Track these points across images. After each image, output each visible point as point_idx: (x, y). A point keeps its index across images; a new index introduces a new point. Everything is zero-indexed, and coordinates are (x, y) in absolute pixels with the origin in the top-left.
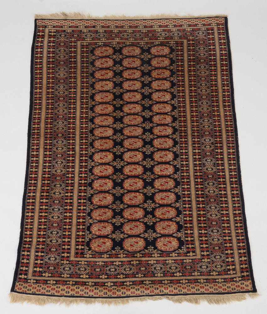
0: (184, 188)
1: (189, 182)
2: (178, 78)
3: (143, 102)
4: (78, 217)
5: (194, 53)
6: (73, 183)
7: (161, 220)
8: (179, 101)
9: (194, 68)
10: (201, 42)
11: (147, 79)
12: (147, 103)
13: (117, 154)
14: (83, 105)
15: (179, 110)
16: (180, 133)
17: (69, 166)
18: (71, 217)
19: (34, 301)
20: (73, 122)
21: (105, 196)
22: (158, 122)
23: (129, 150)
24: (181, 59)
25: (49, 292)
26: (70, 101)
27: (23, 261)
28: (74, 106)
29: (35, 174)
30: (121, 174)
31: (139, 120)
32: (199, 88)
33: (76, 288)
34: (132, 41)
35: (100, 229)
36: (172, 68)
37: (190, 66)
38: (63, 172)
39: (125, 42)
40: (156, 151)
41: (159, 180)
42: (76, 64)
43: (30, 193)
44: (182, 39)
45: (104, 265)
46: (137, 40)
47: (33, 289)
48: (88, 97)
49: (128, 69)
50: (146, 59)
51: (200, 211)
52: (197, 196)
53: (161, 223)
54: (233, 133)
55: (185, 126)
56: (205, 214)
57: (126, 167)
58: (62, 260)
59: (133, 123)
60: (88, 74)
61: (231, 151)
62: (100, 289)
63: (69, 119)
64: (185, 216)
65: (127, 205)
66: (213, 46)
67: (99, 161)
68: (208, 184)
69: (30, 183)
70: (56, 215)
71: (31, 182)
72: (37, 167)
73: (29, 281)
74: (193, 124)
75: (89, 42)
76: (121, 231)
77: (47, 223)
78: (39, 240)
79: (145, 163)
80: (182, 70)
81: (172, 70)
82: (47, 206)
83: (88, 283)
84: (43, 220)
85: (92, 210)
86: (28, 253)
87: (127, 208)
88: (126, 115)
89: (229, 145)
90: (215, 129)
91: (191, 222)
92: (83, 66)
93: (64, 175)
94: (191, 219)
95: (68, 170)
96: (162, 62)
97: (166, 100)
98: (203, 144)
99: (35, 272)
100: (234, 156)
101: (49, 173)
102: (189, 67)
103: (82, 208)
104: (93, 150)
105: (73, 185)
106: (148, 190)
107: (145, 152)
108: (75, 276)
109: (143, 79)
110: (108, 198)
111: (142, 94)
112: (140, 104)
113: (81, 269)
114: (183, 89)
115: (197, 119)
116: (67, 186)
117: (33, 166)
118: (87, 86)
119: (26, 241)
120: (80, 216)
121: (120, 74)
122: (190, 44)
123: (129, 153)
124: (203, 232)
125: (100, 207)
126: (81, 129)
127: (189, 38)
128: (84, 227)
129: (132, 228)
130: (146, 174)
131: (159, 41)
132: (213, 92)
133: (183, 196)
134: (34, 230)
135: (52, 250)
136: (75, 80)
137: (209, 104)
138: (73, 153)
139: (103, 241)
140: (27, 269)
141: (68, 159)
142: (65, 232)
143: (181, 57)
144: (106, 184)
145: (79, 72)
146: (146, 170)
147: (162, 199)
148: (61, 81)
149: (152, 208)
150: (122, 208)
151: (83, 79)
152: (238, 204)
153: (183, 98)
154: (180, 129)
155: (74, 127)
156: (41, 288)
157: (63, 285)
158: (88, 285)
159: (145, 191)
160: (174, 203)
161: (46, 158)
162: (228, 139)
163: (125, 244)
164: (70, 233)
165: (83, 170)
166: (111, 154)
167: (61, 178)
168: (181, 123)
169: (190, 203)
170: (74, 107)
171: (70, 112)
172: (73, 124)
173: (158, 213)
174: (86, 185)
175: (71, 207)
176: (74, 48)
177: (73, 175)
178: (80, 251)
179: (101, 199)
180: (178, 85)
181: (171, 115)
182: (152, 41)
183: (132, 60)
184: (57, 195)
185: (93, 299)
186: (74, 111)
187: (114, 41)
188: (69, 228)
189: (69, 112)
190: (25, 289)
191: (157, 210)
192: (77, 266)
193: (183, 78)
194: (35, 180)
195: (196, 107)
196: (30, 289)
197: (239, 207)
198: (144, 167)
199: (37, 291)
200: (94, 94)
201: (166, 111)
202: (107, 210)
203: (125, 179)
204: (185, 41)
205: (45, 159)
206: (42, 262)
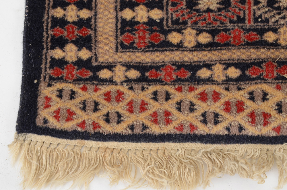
25: (216, 123)
73: (104, 74)
156: (170, 106)
190: (90, 117)
196: (119, 115)
199: (156, 122)
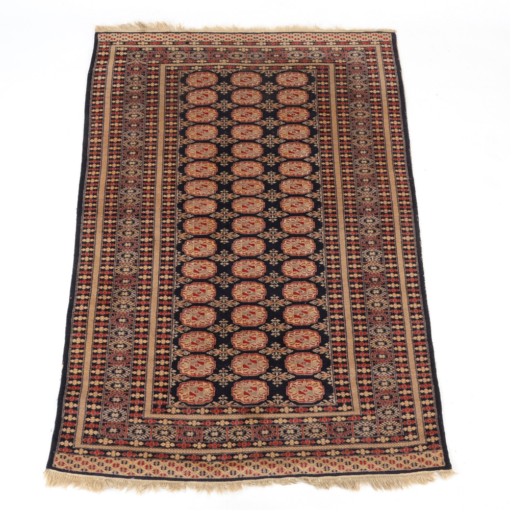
0: (332, 299)
1: (340, 289)
2: (321, 122)
3: (265, 159)
4: (158, 346)
5: (345, 84)
6: (149, 290)
7: (295, 351)
8: (322, 157)
9: (347, 107)
10: (356, 68)
11: (271, 123)
12: (271, 160)
13: (222, 242)
14: (167, 162)
15: (323, 173)
16: (325, 209)
17: (143, 261)
18: (145, 347)
19: (84, 484)
20: (151, 190)
21: (202, 312)
22: (289, 192)
23: (242, 236)
24: (325, 93)
25: (110, 470)
26: (146, 156)
27: (66, 418)
28: (153, 164)
29: (87, 275)
30: (229, 276)
31: (259, 187)
32: (354, 138)
33: (155, 465)
34: (248, 65)
35: (194, 365)
36: (311, 105)
37: (339, 103)
38: (134, 272)
39: (235, 66)
40: (286, 238)
41: (292, 285)
42: (157, 99)
43: (79, 305)
44: (326, 63)
45: (201, 425)
46: (256, 63)
47: (83, 464)
48: (175, 150)
49: (240, 106)
50: (269, 92)
51: (358, 336)
52: (354, 312)
53: (295, 356)
54: (410, 209)
55: (334, 198)
56: (367, 341)
57: (236, 264)
58: (130, 418)
59: (248, 192)
60: (176, 114)
61: (408, 238)
62: (194, 465)
63: (144, 186)
64: (334, 344)
65: (239, 326)
66: (375, 74)
67: (193, 254)
68: (372, 292)
69: (79, 289)
70: (121, 343)
71: (80, 287)
72: (91, 263)
73: (76, 451)
74: (346, 194)
75: (180, 65)
76: (229, 369)
77: (107, 356)
78: (92, 383)
79: (268, 257)
80: (326, 109)
81: (312, 109)
82: (107, 327)
83: (174, 455)
84: (100, 351)
85: (180, 335)
86: (75, 405)
87: (239, 331)
88: (237, 180)
89: (404, 229)
90: (382, 203)
91: (344, 354)
92: (169, 102)
93: (135, 276)
94: (343, 349)
95: (141, 268)
96: (295, 97)
97: (302, 156)
98: (362, 228)
99: (86, 436)
100: (412, 247)
101: (111, 273)
102: (338, 105)
103: (164, 330)
104: (183, 236)
105: (149, 292)
106: (273, 301)
107: (268, 239)
108: (152, 444)
109: (264, 123)
110: (208, 314)
111: (264, 146)
112: (261, 162)
113: (163, 433)
114: (329, 138)
115: (353, 186)
116: (139, 295)
117: (84, 261)
118: (174, 133)
119: (71, 385)
120: (161, 344)
121: (228, 114)
122: (339, 70)
123: (241, 241)
124: (364, 370)
125: (194, 329)
126: (164, 202)
127: (336, 61)
128: (167, 362)
129: (246, 364)
130: (269, 275)
131: (291, 64)
132: (377, 145)
133: (332, 312)
134: (85, 366)
135: (114, 400)
136: (155, 124)
137: (371, 163)
138: (151, 240)
139: (198, 385)
140: (73, 431)
141: (142, 249)
142: (136, 370)
143: (325, 89)
144: (204, 291)
145: (161, 111)
146: (269, 268)
147: (296, 316)
148: (132, 125)
149: (281, 332)
150: (230, 331)
151: (169, 122)
152: (420, 324)
153: (329, 154)
154: (326, 202)
155: (153, 198)
156: (95, 464)
157: (132, 458)
158: (174, 459)
159: (269, 303)
160: (317, 323)
161: (106, 247)
162: (403, 220)
163: (235, 391)
164: (143, 373)
165: (167, 268)
166: (213, 242)
167: (131, 282)
168: (327, 192)
169: (342, 323)
170: (152, 166)
171: (147, 174)
172: (151, 194)
173: (290, 340)
174: (170, 293)
175: (146, 330)
176: (155, 75)
177: (149, 277)
178: (160, 403)
179: (195, 317)
180: (321, 132)
181: (310, 180)
182: (278, 65)
183: (248, 93)
184: (123, 310)
185: (182, 483)
186: (153, 172)
187: (219, 64)
188: (142, 365)
189: (145, 174)
190: (69, 465)
191: (289, 335)
192: (155, 427)
193: (328, 122)
194: (87, 285)
195: (351, 167)
196: (79, 465)
197: (421, 329)
198: (267, 263)
199: (90, 468)
200: (185, 146)
201: (303, 174)
202: (206, 334)
203: (235, 283)
204: (332, 67)
205: (105, 250)
206: (97, 420)
